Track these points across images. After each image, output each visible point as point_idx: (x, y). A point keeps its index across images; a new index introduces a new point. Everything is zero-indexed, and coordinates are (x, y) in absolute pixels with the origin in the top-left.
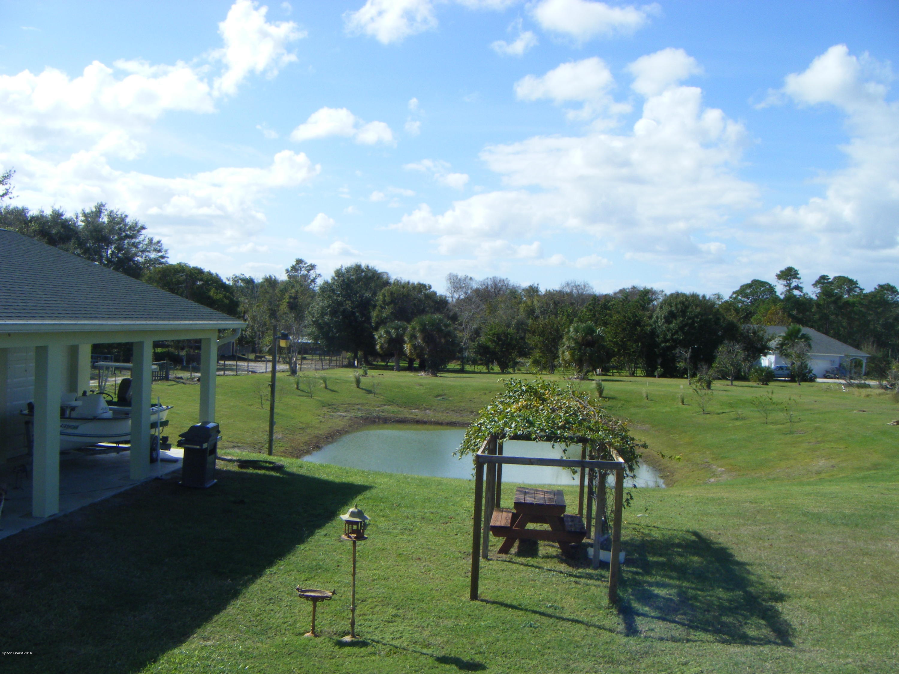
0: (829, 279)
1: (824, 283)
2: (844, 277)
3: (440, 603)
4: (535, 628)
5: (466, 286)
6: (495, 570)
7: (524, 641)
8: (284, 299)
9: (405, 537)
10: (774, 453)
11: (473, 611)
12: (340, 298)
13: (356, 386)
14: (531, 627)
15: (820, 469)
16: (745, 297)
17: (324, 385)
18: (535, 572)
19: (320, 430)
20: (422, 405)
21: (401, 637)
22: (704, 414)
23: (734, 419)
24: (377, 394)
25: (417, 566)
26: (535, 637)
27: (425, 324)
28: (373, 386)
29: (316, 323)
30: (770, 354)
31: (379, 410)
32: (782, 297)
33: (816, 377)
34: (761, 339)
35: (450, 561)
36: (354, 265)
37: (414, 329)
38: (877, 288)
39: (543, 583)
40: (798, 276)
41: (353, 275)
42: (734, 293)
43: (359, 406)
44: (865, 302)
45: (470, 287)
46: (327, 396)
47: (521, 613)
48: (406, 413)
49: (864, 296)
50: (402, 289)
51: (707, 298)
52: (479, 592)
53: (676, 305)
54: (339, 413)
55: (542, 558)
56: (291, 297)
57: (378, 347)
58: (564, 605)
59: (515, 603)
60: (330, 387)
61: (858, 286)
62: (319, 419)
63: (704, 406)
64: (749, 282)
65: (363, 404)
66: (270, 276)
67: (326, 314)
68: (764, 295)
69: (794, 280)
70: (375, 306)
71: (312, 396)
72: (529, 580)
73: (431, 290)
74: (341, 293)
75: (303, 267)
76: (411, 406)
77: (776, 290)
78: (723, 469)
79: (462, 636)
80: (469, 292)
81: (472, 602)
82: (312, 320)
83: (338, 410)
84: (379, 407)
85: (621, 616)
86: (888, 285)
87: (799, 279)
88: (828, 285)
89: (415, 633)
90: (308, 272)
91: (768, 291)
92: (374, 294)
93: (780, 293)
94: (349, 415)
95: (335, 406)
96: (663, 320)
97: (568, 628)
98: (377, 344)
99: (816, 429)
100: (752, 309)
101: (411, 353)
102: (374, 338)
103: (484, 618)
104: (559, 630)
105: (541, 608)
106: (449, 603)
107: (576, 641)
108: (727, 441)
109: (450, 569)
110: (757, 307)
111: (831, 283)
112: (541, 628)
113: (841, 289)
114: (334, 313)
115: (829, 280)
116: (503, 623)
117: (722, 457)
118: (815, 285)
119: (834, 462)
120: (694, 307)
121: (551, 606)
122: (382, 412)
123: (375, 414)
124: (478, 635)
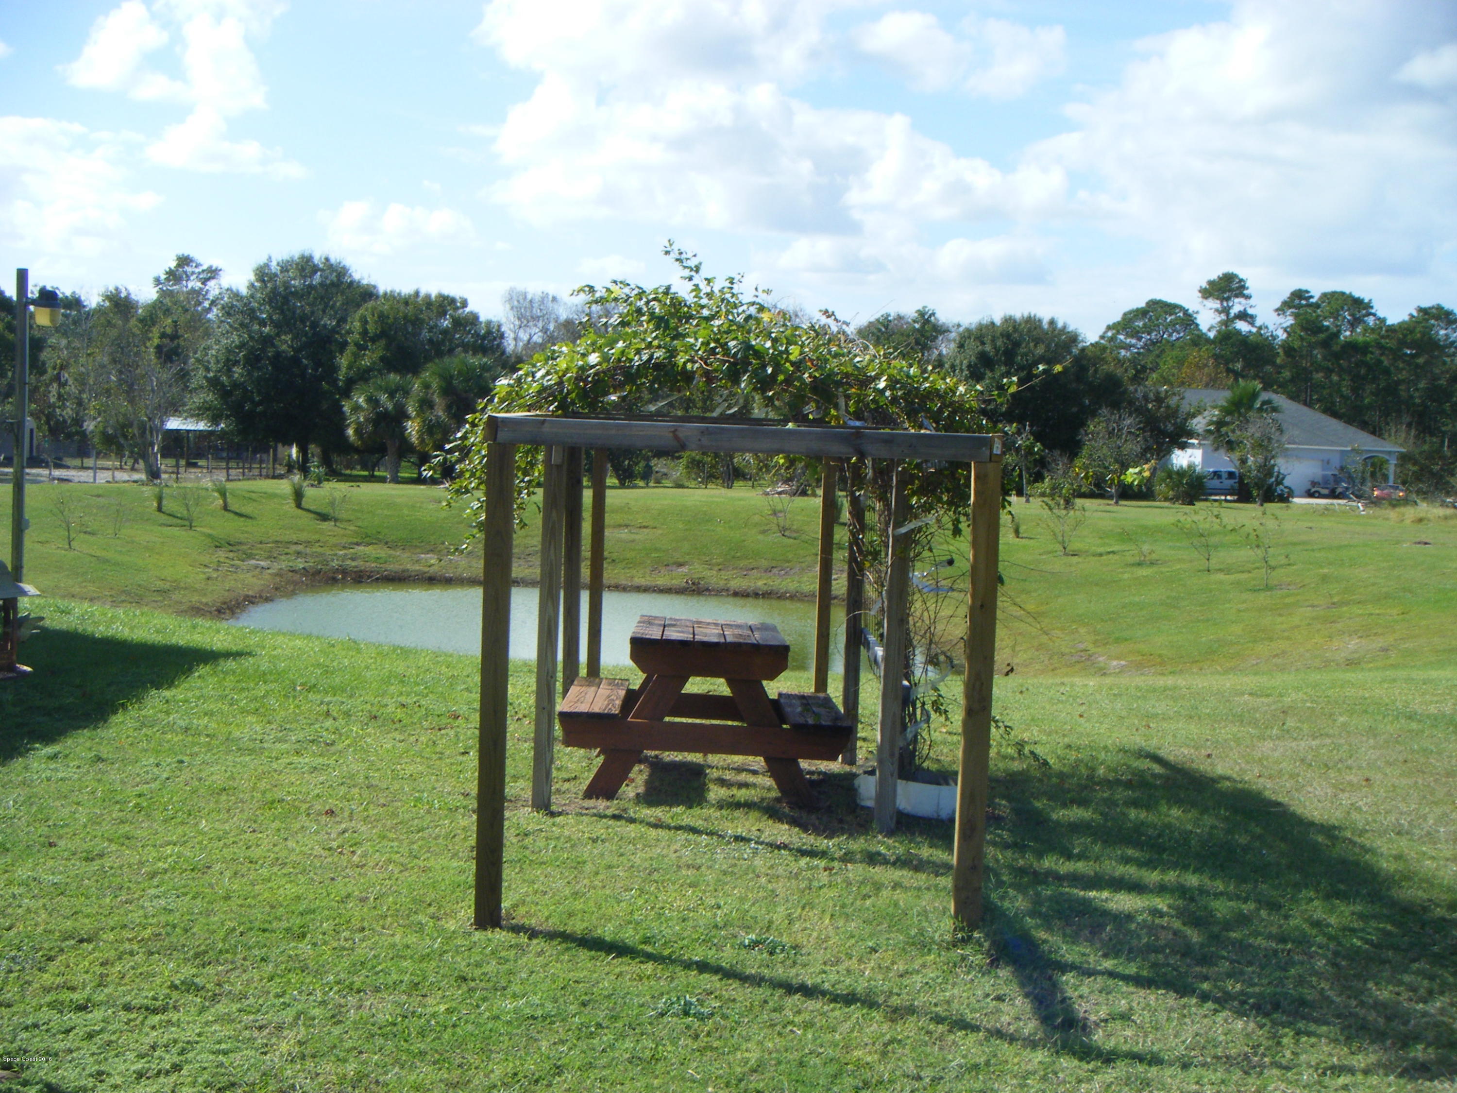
0: (1312, 297)
1: (1299, 307)
2: (1343, 294)
3: (362, 940)
4: (701, 1017)
5: (544, 316)
6: (569, 839)
7: (660, 1067)
8: (149, 339)
9: (306, 760)
10: (1237, 629)
11: (478, 965)
12: (266, 330)
13: (293, 505)
14: (686, 1013)
15: (1356, 656)
16: (1132, 337)
17: (221, 502)
18: (697, 844)
19: (205, 595)
20: (443, 543)
21: (177, 1068)
22: (1066, 554)
23: (1133, 565)
24: (341, 521)
25: (317, 832)
26: (702, 1051)
27: (452, 377)
28: (332, 504)
29: (214, 383)
30: (1192, 446)
31: (346, 555)
32: (1212, 335)
33: (1291, 494)
34: (1173, 413)
35: (428, 818)
36: (297, 256)
37: (427, 386)
38: (1415, 314)
39: (725, 873)
40: (1245, 292)
41: (294, 279)
42: (1109, 328)
43: (300, 548)
44: (1391, 344)
45: (553, 316)
46: (229, 527)
47: (649, 967)
48: (404, 561)
49: (1387, 331)
50: (402, 308)
51: (1060, 325)
52: (505, 904)
53: (993, 340)
54: (253, 562)
55: (721, 808)
56: (163, 335)
57: (350, 432)
58: (801, 939)
59: (630, 936)
60: (234, 505)
61: (1373, 311)
62: (205, 573)
63: (1066, 539)
64: (1142, 304)
65: (308, 543)
66: (117, 289)
67: (236, 363)
68: (1174, 331)
69: (1237, 300)
70: (343, 346)
71: (191, 527)
72: (679, 867)
73: (467, 310)
74: (270, 317)
75: (193, 273)
76: (416, 547)
77: (1198, 321)
78: (1123, 663)
79: (422, 1054)
80: (551, 327)
81: (478, 936)
82: (205, 377)
83: (250, 556)
84: (344, 548)
85: (1004, 973)
86: (1439, 308)
87: (1248, 297)
88: (1309, 311)
89: (237, 1050)
90: (204, 283)
91: (1182, 324)
92: (342, 320)
93: (1208, 327)
94: (276, 567)
95: (245, 547)
96: (966, 372)
97: (824, 1014)
98: (349, 425)
99: (1325, 579)
100: (1148, 361)
101: (422, 441)
102: (343, 413)
103: (516, 988)
104: (792, 1023)
105: (720, 948)
106: (397, 938)
107: (859, 1065)
108: (1124, 607)
109: (423, 839)
110: (1158, 356)
111: (1317, 306)
112: (725, 1017)
113: (1336, 318)
114: (253, 360)
115: (1312, 300)
116: (584, 1004)
117: (1118, 639)
118: (1280, 311)
119: (1380, 642)
120: (1032, 345)
121: (755, 944)
122: (353, 559)
123: (335, 564)
124: (485, 1052)
